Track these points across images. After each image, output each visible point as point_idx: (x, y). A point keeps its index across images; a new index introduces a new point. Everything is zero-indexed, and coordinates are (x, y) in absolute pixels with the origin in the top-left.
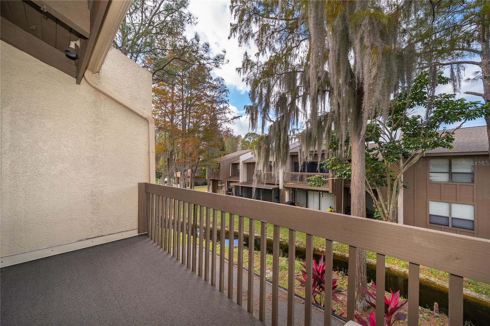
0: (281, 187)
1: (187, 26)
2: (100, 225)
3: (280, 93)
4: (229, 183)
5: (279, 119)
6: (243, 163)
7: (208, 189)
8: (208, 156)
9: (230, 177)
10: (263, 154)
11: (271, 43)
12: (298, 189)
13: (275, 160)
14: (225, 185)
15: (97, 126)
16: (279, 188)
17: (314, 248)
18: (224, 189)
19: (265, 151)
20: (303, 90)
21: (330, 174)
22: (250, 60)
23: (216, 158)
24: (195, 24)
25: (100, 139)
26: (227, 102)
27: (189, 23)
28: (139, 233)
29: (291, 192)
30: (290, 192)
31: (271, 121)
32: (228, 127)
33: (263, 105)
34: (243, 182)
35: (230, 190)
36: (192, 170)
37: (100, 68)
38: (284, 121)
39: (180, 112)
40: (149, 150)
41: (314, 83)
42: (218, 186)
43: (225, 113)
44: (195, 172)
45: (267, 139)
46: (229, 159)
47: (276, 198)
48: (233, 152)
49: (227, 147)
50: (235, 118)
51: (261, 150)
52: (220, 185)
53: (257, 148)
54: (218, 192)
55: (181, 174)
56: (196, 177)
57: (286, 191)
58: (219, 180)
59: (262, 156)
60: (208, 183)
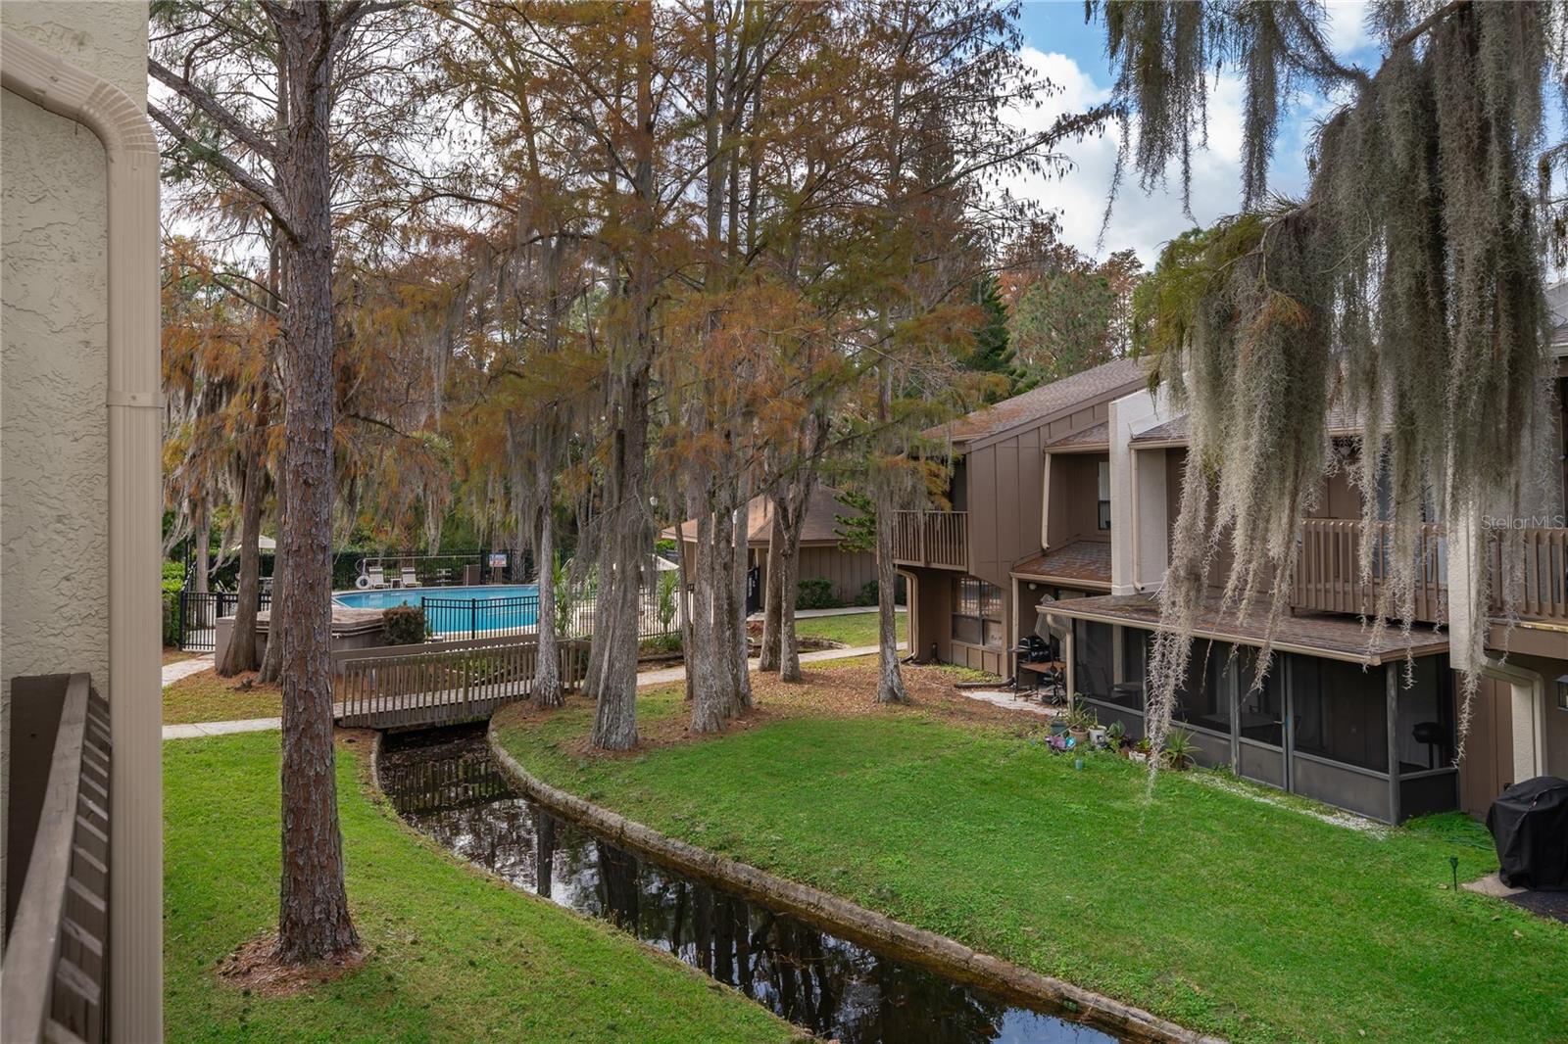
0: (1464, 650)
4: (1033, 593)
5: (1420, 49)
6: (1139, 451)
8: (881, 405)
9: (1045, 553)
13: (1387, 424)
14: (1006, 609)
18: (997, 638)
23: (932, 418)
26: (1010, 19)
31: (1329, 71)
32: (1019, 196)
34: (1140, 594)
35: (1043, 647)
36: (782, 508)
40: (108, 390)
42: (956, 618)
43: (993, 102)
44: (798, 517)
45: (1301, 250)
46: (1038, 426)
47: (1424, 733)
48: (1070, 373)
49: (1023, 345)
50: (1068, 125)
51: (1232, 343)
52: (970, 607)
53: (1201, 328)
54: (959, 658)
55: (702, 530)
56: (813, 552)
57: (1514, 692)
58: (965, 574)
59: (1239, 403)
60: (887, 590)
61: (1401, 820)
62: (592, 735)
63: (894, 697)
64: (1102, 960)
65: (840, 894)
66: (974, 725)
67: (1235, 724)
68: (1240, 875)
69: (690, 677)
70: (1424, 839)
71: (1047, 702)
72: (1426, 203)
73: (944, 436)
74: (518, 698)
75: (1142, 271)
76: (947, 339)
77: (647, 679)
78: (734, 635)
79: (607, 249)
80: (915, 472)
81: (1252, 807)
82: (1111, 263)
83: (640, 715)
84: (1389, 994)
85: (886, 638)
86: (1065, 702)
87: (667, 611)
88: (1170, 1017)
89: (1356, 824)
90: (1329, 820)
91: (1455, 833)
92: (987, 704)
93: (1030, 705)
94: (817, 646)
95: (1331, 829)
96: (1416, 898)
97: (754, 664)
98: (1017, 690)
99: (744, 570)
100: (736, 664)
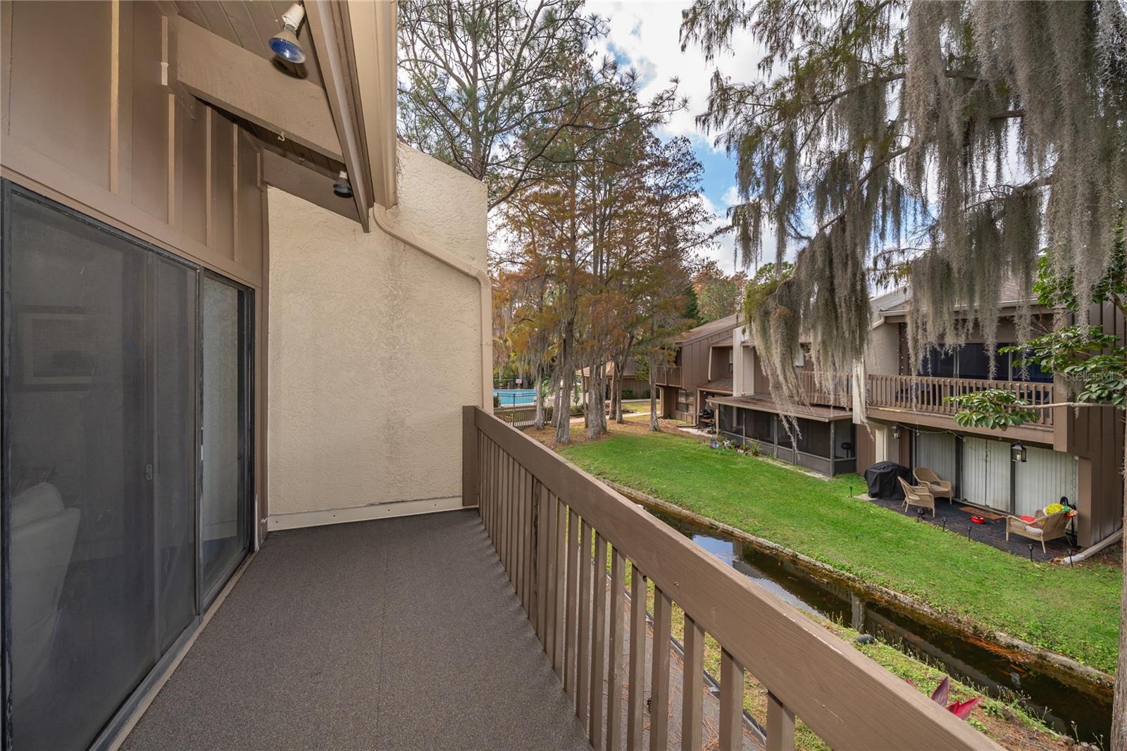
0: (858, 416)
1: (591, 45)
2: (400, 482)
3: (832, 153)
4: (705, 395)
5: (828, 231)
6: (743, 347)
7: (652, 410)
8: (652, 330)
9: (709, 382)
10: (775, 334)
11: (807, 18)
12: (922, 428)
14: (695, 401)
15: (396, 302)
16: (851, 419)
17: (975, 627)
18: (692, 410)
19: (783, 324)
20: (910, 131)
21: (1061, 389)
22: (731, 88)
23: (669, 334)
24: (606, 35)
25: (398, 326)
26: (700, 194)
27: (591, 37)
28: (463, 505)
29: (896, 435)
30: (890, 436)
31: (799, 237)
32: (703, 256)
33: (778, 198)
34: (743, 396)
35: (708, 414)
36: (617, 365)
37: (396, 197)
38: (848, 233)
39: (589, 235)
40: (481, 341)
41: (921, 110)
42: (677, 403)
43: (693, 223)
44: (622, 368)
45: (790, 292)
46: (707, 338)
47: (845, 446)
48: (721, 318)
49: (703, 306)
50: (719, 231)
51: (768, 321)
52: (682, 400)
53: (757, 316)
54: (678, 416)
55: (591, 372)
56: (627, 379)
57: (877, 432)
58: (681, 388)
59: (773, 339)
60: (653, 393)
61: (834, 475)
62: (555, 438)
63: (656, 429)
64: (726, 514)
65: (639, 490)
66: (683, 439)
67: (776, 441)
68: (774, 490)
69: (586, 421)
70: (842, 481)
71: (709, 432)
72: (829, 278)
73: (672, 341)
74: (530, 426)
75: (749, 278)
76: (675, 308)
77: (573, 421)
78: (602, 407)
79: (559, 279)
80: (663, 354)
81: (781, 469)
82: (736, 276)
83: (570, 432)
84: (823, 528)
85: (653, 409)
86: (715, 433)
87: (577, 399)
88: (748, 532)
89: (818, 476)
90: (808, 474)
91: (854, 480)
92: (688, 433)
93: (704, 433)
94: (628, 412)
95: (808, 477)
96: (837, 500)
97: (607, 417)
98: (699, 428)
99: (604, 386)
100: (602, 416)
